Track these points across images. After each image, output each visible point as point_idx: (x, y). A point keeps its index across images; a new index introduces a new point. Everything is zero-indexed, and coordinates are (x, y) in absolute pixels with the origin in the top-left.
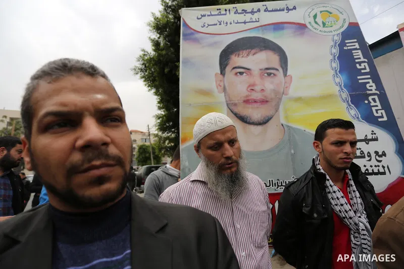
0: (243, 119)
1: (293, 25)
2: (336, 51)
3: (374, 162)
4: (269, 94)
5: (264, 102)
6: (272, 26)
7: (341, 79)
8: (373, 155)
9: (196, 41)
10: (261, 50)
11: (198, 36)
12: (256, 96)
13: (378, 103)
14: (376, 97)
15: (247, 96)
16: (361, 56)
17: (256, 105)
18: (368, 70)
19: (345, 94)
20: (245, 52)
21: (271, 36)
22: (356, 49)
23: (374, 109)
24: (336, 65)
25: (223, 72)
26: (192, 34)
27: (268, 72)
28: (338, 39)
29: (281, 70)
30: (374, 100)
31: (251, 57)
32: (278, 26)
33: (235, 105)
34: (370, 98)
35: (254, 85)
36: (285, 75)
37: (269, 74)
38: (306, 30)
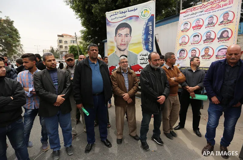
0: (120, 50)
1: (135, 17)
2: (145, 27)
3: (145, 61)
4: (126, 42)
5: (125, 45)
6: (129, 18)
7: (144, 37)
8: (146, 59)
9: (110, 25)
10: (125, 28)
11: (110, 23)
12: (123, 43)
13: (151, 45)
14: (151, 43)
15: (121, 43)
16: (151, 29)
17: (123, 46)
18: (151, 34)
19: (144, 42)
20: (121, 29)
21: (128, 22)
22: (150, 26)
23: (149, 46)
24: (144, 32)
25: (116, 36)
26: (109, 23)
27: (126, 35)
28: (147, 21)
29: (129, 34)
30: (150, 43)
31: (123, 30)
32: (131, 18)
33: (118, 45)
34: (149, 43)
35: (123, 40)
36: (130, 36)
37: (126, 36)
38: (139, 18)
